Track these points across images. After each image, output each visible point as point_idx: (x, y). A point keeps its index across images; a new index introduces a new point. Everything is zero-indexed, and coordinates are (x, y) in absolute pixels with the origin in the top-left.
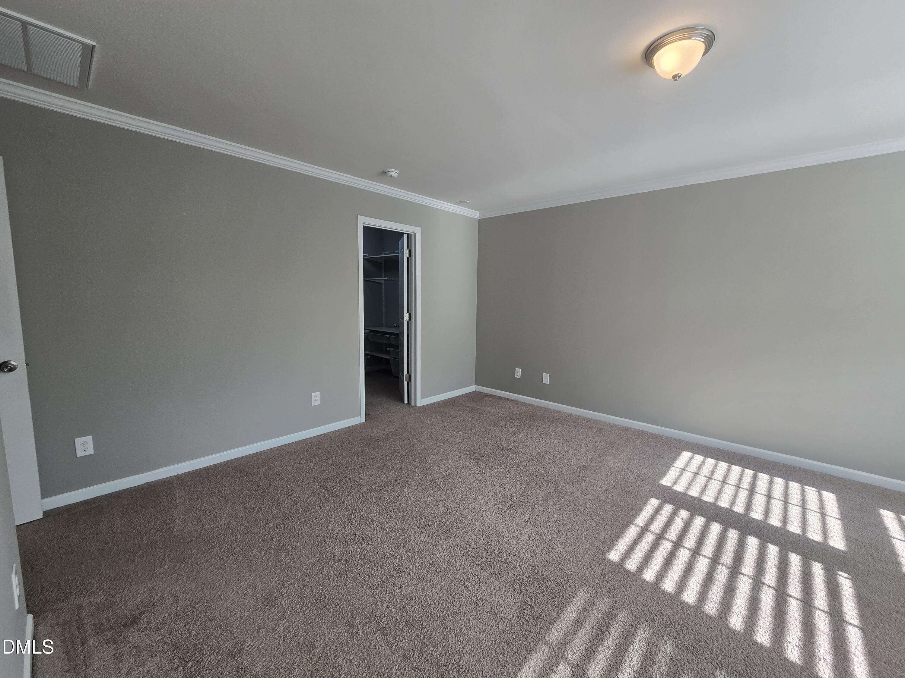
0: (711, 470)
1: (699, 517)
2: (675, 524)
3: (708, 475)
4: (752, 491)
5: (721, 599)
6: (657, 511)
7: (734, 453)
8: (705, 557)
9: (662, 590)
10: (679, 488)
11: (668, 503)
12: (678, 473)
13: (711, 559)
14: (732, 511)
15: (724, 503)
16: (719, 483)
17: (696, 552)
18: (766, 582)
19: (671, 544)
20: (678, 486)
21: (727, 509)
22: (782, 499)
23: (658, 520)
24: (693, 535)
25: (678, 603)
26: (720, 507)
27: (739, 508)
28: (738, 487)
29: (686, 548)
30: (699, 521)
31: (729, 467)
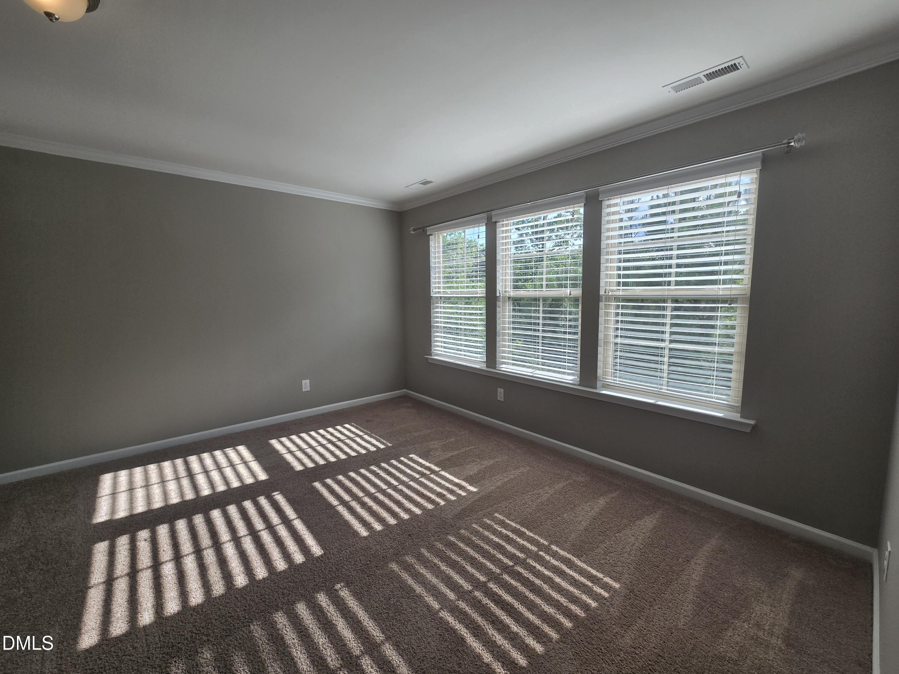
0: (143, 478)
1: (161, 526)
2: (142, 550)
3: (143, 484)
4: (191, 475)
5: (221, 575)
6: (112, 553)
7: (156, 451)
8: (188, 554)
9: (169, 617)
10: (122, 514)
11: (119, 536)
12: (110, 501)
13: (194, 552)
14: (186, 501)
15: (175, 499)
16: (159, 485)
17: (178, 558)
18: (242, 535)
19: (150, 570)
20: (119, 513)
21: (181, 502)
22: (216, 468)
23: (120, 560)
24: (165, 546)
25: (191, 612)
26: (174, 504)
27: (190, 495)
28: (178, 479)
29: (166, 562)
30: (163, 530)
31: (159, 466)
